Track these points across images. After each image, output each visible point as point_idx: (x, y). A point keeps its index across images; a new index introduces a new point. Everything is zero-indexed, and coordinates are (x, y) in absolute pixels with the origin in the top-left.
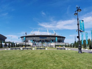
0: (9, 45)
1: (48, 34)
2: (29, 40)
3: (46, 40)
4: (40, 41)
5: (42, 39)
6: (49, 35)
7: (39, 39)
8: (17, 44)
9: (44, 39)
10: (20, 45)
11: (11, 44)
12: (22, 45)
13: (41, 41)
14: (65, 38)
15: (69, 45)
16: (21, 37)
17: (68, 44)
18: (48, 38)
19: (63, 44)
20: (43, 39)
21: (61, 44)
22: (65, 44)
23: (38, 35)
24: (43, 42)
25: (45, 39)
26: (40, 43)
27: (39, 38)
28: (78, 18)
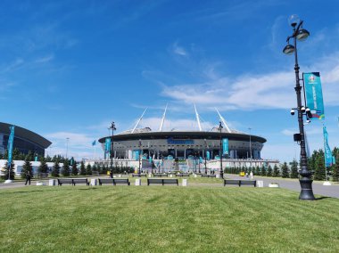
0: (57, 167)
1: (200, 126)
2: (130, 152)
3: (192, 150)
4: (170, 152)
5: (175, 145)
6: (201, 130)
7: (164, 145)
8: (86, 165)
9: (185, 147)
10: (95, 169)
11: (61, 165)
12: (104, 168)
13: (172, 152)
15: (276, 168)
16: (102, 141)
18: (197, 143)
20: (181, 145)
21: (248, 165)
23: (160, 130)
24: (179, 156)
25: (186, 145)
26: (170, 161)
27: (164, 142)
28: (297, 65)
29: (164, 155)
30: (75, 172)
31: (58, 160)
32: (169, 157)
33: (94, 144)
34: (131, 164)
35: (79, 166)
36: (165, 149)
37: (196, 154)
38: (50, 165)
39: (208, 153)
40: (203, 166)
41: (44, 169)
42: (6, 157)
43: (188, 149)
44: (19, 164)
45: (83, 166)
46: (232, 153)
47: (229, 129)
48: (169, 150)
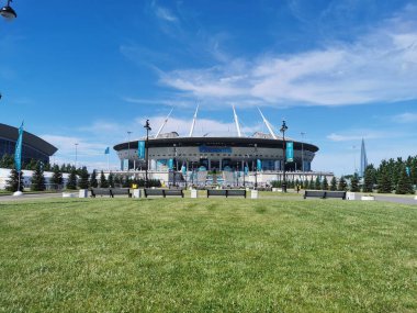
1: (237, 130)
2: (153, 161)
3: (229, 160)
4: (202, 163)
5: (209, 154)
6: (240, 136)
7: (195, 154)
8: (107, 176)
9: (220, 156)
10: (117, 181)
12: (128, 181)
13: (205, 162)
14: (315, 149)
16: (117, 148)
17: (329, 180)
18: (236, 152)
19: (309, 178)
20: (215, 154)
21: (297, 178)
22: (314, 179)
23: (190, 136)
24: (214, 167)
25: (222, 154)
26: (202, 173)
27: (195, 150)
29: (193, 166)
30: (94, 183)
31: (73, 172)
32: (201, 169)
33: (107, 151)
34: (156, 177)
35: (99, 177)
36: (197, 159)
37: (234, 165)
38: (65, 176)
39: (259, 161)
40: (241, 179)
41: (57, 181)
42: (7, 165)
43: (225, 159)
44: (28, 174)
45: (103, 177)
46: (277, 163)
47: (275, 135)
48: (201, 160)
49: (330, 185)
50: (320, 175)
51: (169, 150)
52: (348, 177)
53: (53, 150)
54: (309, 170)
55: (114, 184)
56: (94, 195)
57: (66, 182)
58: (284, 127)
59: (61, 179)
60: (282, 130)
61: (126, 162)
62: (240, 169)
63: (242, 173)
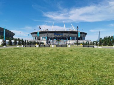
1: (65, 29)
2: (41, 37)
3: (62, 37)
4: (55, 38)
5: (57, 35)
7: (53, 35)
9: (60, 36)
12: (35, 43)
13: (56, 38)
14: (86, 34)
16: (32, 34)
17: (90, 42)
18: (64, 35)
19: (84, 42)
20: (59, 35)
21: (81, 42)
22: (86, 42)
23: (52, 30)
24: (58, 39)
25: (60, 35)
26: (55, 41)
27: (53, 34)
29: (53, 39)
30: (26, 43)
31: (20, 40)
32: (55, 39)
34: (42, 42)
35: (27, 42)
36: (54, 37)
37: (64, 38)
38: (18, 41)
40: (66, 42)
41: (15, 43)
42: (2, 38)
44: (7, 41)
45: (28, 42)
46: (75, 38)
47: (75, 30)
48: (55, 37)
49: (90, 44)
50: (87, 41)
51: (46, 34)
52: (95, 41)
53: (14, 34)
54: (84, 39)
55: (31, 44)
56: (25, 46)
57: (18, 43)
58: (78, 28)
59: (16, 42)
60: (77, 29)
61: (34, 38)
62: (65, 39)
63: (66, 41)
